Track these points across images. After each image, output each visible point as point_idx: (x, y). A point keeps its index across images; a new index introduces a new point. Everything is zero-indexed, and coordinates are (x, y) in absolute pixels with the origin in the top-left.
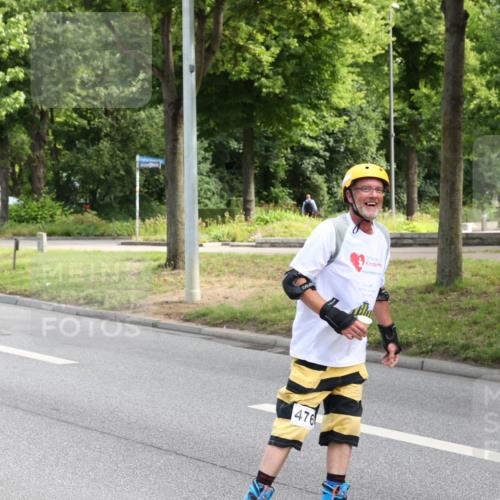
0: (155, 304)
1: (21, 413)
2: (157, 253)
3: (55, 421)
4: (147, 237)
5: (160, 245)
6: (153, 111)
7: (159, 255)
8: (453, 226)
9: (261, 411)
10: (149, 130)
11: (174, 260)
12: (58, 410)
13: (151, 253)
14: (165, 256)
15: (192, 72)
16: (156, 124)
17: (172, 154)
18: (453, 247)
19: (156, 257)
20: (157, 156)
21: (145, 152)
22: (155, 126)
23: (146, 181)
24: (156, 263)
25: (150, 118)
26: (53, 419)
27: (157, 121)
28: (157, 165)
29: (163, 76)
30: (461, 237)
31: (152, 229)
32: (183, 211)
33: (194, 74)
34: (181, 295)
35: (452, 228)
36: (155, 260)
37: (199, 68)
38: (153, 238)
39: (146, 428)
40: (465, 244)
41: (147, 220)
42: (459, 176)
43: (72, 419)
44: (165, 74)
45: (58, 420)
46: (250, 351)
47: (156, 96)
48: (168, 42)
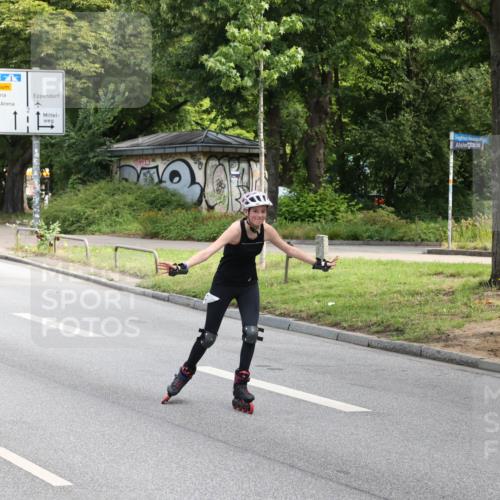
0: (476, 336)
1: (299, 475)
2: (477, 265)
3: (343, 487)
4: (461, 244)
5: (480, 254)
6: (473, 71)
7: (481, 270)
10: (467, 97)
12: (347, 473)
13: (469, 264)
14: (490, 270)
16: (477, 89)
19: (476, 272)
20: (477, 134)
21: (462, 127)
22: (476, 93)
23: (460, 167)
24: (477, 280)
25: (469, 80)
26: (342, 484)
27: (478, 85)
28: (478, 146)
29: (490, 24)
31: (470, 233)
36: (474, 277)
38: (470, 245)
41: (463, 221)
43: (366, 486)
44: (494, 20)
45: (347, 486)
47: (478, 51)
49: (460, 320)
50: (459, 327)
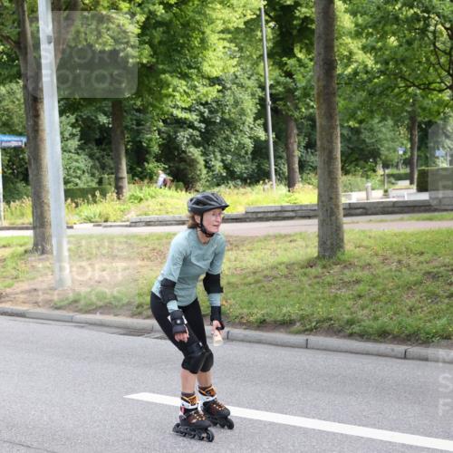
0: (22, 292)
2: (23, 237)
4: (13, 221)
5: (27, 228)
6: (14, 86)
7: (26, 240)
8: (334, 196)
9: (138, 401)
10: (11, 106)
11: (41, 245)
13: (17, 237)
14: (32, 241)
15: (50, 43)
16: (18, 100)
17: (33, 130)
18: (333, 218)
19: (22, 242)
20: (20, 134)
21: (8, 129)
22: (17, 102)
23: (9, 161)
24: (22, 249)
25: (11, 93)
27: (19, 96)
28: (20, 144)
29: (20, 48)
30: (341, 208)
31: (18, 213)
32: (48, 192)
33: (52, 44)
35: (331, 198)
36: (21, 246)
38: (19, 222)
39: (13, 426)
40: (345, 216)
41: (12, 203)
42: (336, 143)
44: (22, 45)
46: (126, 337)
47: (15, 70)
48: (24, 11)
49: (10, 281)
50: (9, 286)
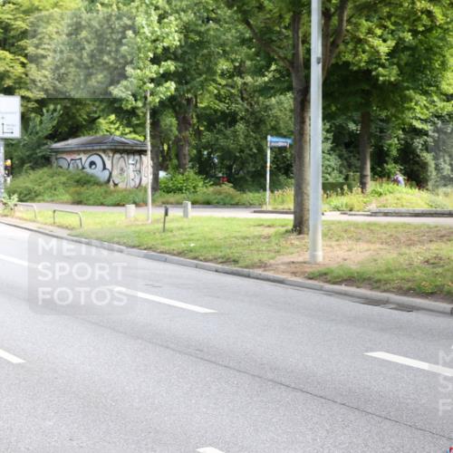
0: (283, 264)
1: (171, 352)
2: (284, 219)
3: (199, 360)
4: (275, 206)
5: (286, 213)
6: (282, 97)
7: (286, 222)
9: (376, 358)
10: (279, 114)
11: (300, 226)
12: (201, 351)
13: (279, 219)
14: (292, 222)
15: (319, 63)
16: (285, 109)
17: (300, 135)
19: (283, 224)
20: (285, 137)
21: (275, 133)
22: (284, 111)
23: (275, 158)
24: (284, 229)
25: (280, 103)
26: (197, 357)
27: (286, 106)
28: (285, 144)
29: (293, 67)
31: (280, 200)
32: (308, 184)
33: (320, 65)
34: (306, 256)
36: (283, 226)
37: (325, 60)
38: (280, 207)
39: (276, 369)
41: (276, 192)
43: (213, 359)
44: (295, 65)
45: (202, 359)
46: (366, 306)
47: (286, 85)
48: (298, 37)
49: (273, 254)
50: (273, 258)
